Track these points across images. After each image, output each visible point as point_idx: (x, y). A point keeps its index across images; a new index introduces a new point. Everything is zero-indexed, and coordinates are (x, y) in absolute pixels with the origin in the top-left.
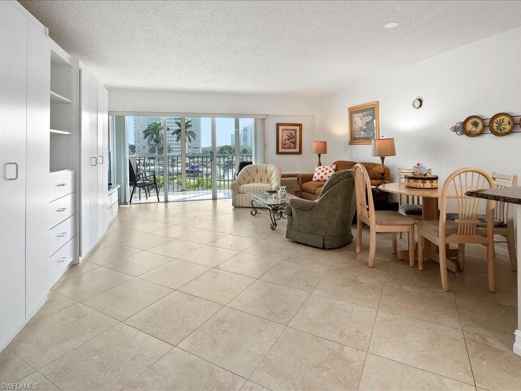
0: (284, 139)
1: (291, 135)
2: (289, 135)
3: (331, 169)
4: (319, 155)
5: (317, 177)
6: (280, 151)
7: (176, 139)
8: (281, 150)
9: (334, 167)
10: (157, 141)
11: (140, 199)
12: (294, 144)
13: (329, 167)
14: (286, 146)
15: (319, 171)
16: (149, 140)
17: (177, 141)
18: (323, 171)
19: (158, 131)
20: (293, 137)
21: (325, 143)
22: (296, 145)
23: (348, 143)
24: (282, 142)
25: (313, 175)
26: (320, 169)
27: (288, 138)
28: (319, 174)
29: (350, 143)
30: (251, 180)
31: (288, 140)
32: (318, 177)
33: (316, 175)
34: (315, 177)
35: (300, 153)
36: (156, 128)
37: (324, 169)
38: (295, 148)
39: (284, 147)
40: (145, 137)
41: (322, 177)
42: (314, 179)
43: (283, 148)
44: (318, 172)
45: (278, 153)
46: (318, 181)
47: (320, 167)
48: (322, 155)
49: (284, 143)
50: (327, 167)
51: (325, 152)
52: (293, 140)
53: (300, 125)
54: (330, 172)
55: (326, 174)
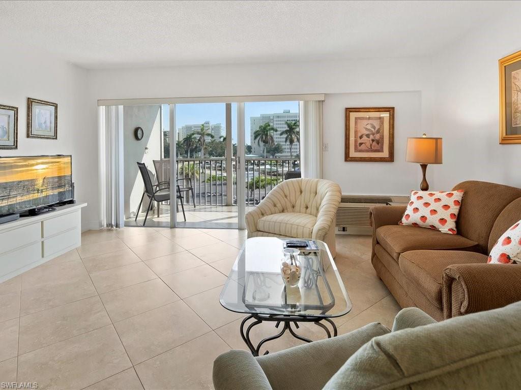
0: (359, 135)
1: (374, 127)
2: (369, 127)
3: (450, 202)
4: (424, 167)
5: (411, 216)
6: (351, 156)
7: (284, 140)
8: (353, 154)
9: (458, 196)
10: (265, 142)
11: (158, 216)
12: (378, 143)
13: (443, 196)
14: (363, 147)
15: (418, 204)
16: (258, 141)
17: (286, 141)
18: (427, 204)
19: (267, 131)
20: (378, 132)
21: (437, 140)
22: (383, 145)
23: (498, 140)
24: (356, 141)
25: (405, 209)
26: (420, 198)
27: (367, 133)
28: (416, 210)
29: (504, 141)
30: (289, 205)
31: (368, 136)
32: (415, 218)
33: (409, 210)
34: (408, 216)
35: (391, 159)
36: (265, 129)
37: (430, 200)
38: (381, 150)
39: (360, 148)
40: (255, 138)
41: (424, 218)
42: (404, 220)
43: (356, 150)
44: (414, 206)
45: (348, 158)
46: (415, 225)
47: (421, 193)
48: (429, 167)
49: (360, 141)
50: (438, 195)
51: (437, 160)
52: (377, 136)
53: (391, 110)
54: (446, 207)
55: (434, 212)
